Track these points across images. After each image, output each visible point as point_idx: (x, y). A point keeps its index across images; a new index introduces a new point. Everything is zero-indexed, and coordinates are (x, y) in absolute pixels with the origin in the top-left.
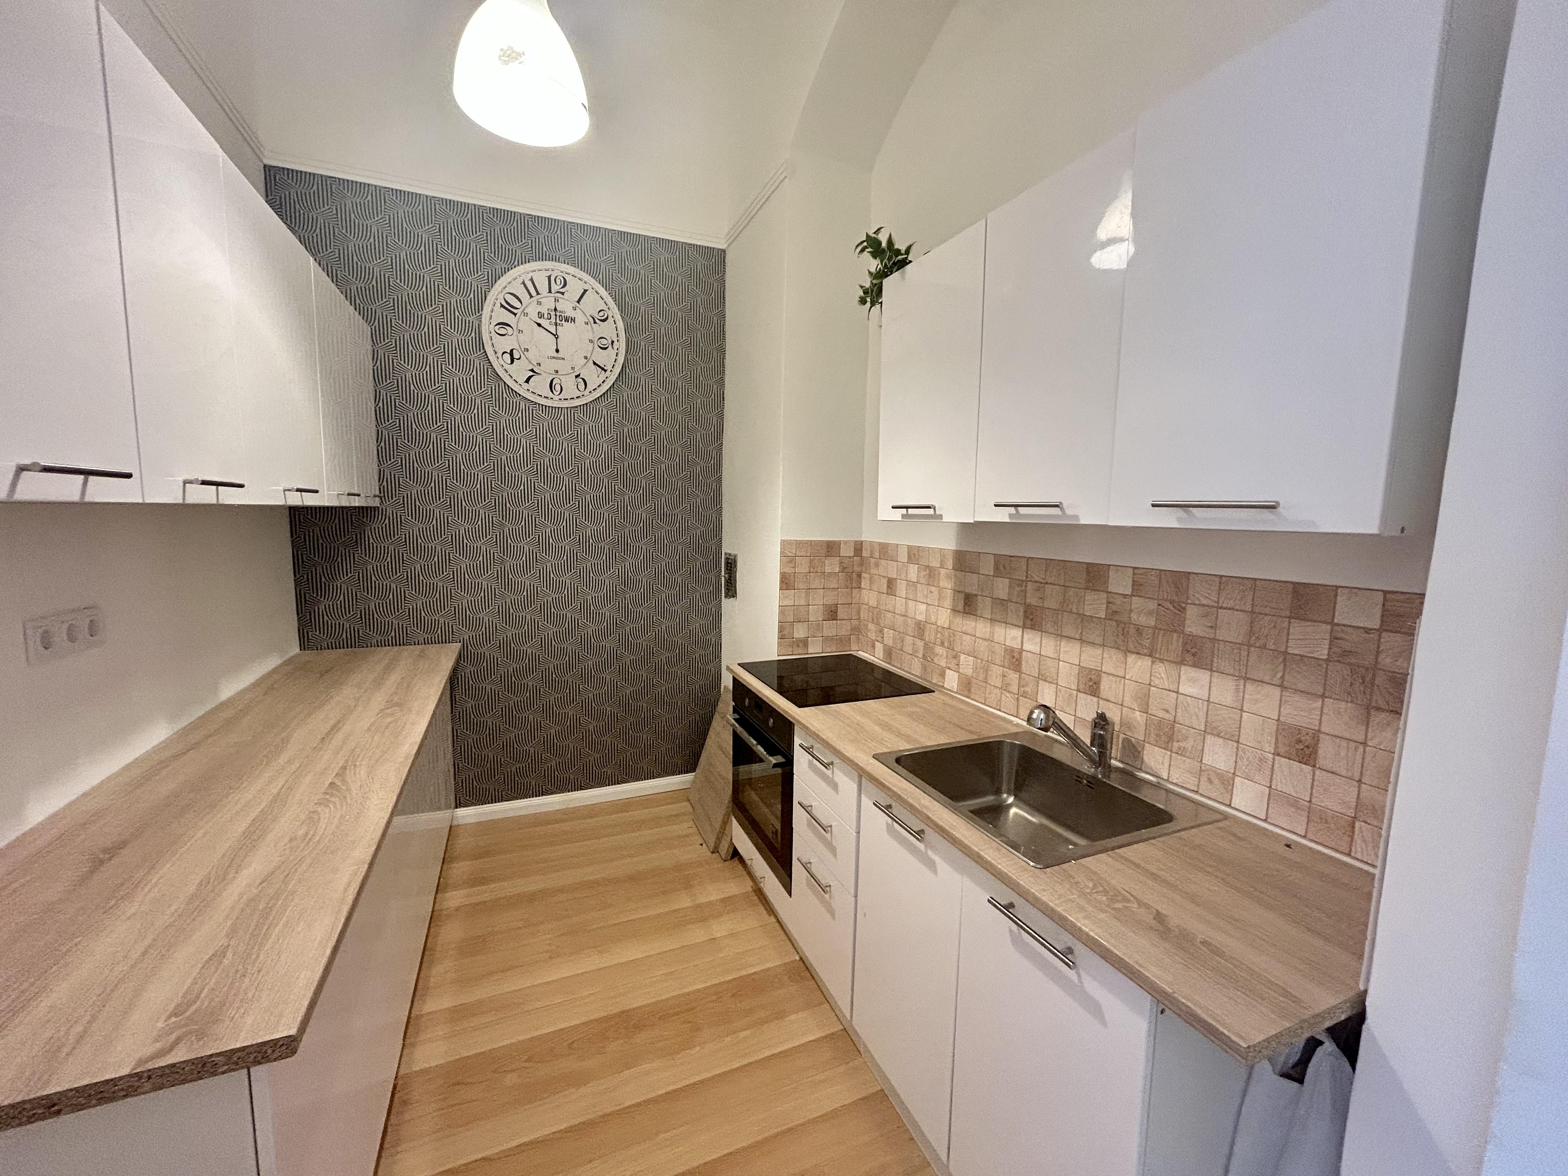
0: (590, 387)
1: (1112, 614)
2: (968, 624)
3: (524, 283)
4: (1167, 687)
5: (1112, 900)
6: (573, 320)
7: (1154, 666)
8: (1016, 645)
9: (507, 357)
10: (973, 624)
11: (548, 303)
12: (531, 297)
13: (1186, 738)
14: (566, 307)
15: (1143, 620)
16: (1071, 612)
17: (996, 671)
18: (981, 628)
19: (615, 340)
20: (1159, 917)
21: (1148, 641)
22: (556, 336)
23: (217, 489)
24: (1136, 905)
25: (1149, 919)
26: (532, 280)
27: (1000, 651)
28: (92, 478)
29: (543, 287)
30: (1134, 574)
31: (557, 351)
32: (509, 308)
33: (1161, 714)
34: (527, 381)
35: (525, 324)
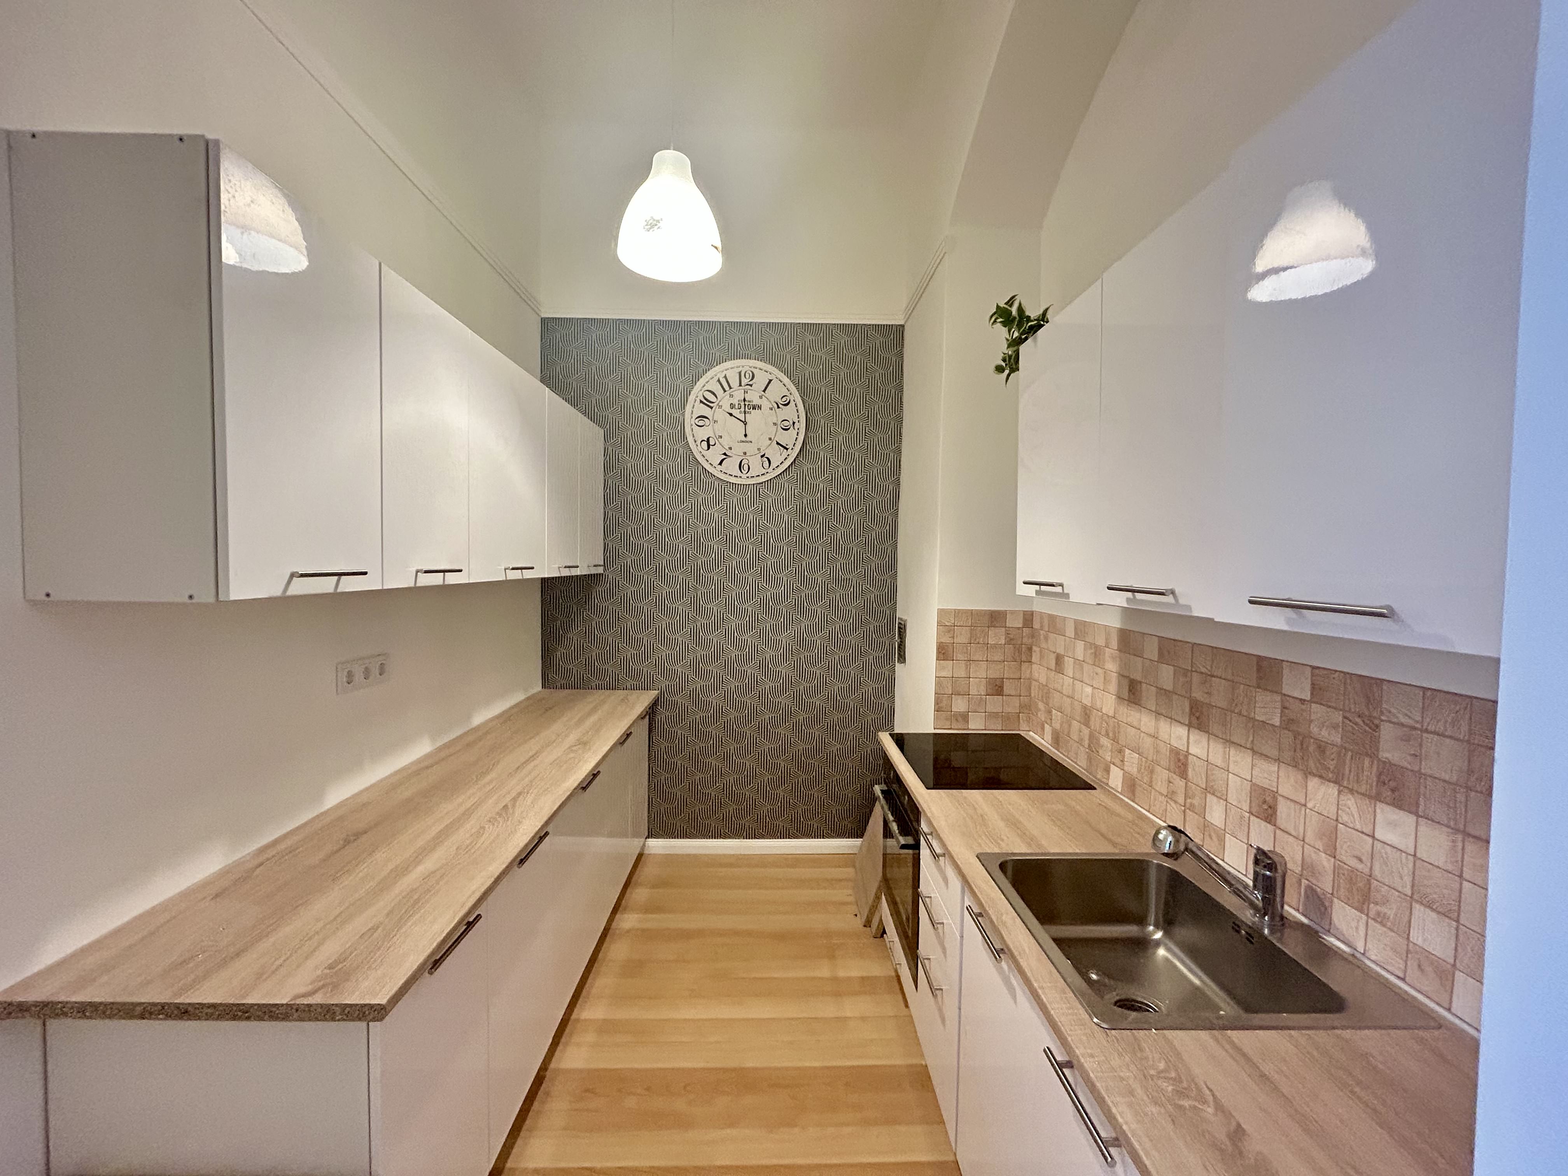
0: (773, 465)
1: (1288, 723)
2: (1131, 715)
3: (719, 381)
4: (1358, 827)
5: (1182, 1093)
6: (760, 407)
7: (1342, 797)
8: (1181, 745)
9: (705, 444)
10: (1138, 715)
11: (739, 395)
12: (725, 391)
13: (1385, 902)
14: (753, 397)
15: (1324, 734)
16: (1240, 714)
17: (1161, 775)
18: (1146, 721)
19: (796, 420)
20: (1238, 1134)
21: (1332, 763)
22: (745, 423)
23: (444, 575)
24: (1210, 1110)
25: (1221, 1135)
26: (725, 377)
27: (1165, 750)
28: (343, 577)
29: (735, 383)
30: (1312, 675)
31: (746, 436)
32: (706, 403)
33: (1353, 863)
34: (720, 464)
35: (719, 415)
